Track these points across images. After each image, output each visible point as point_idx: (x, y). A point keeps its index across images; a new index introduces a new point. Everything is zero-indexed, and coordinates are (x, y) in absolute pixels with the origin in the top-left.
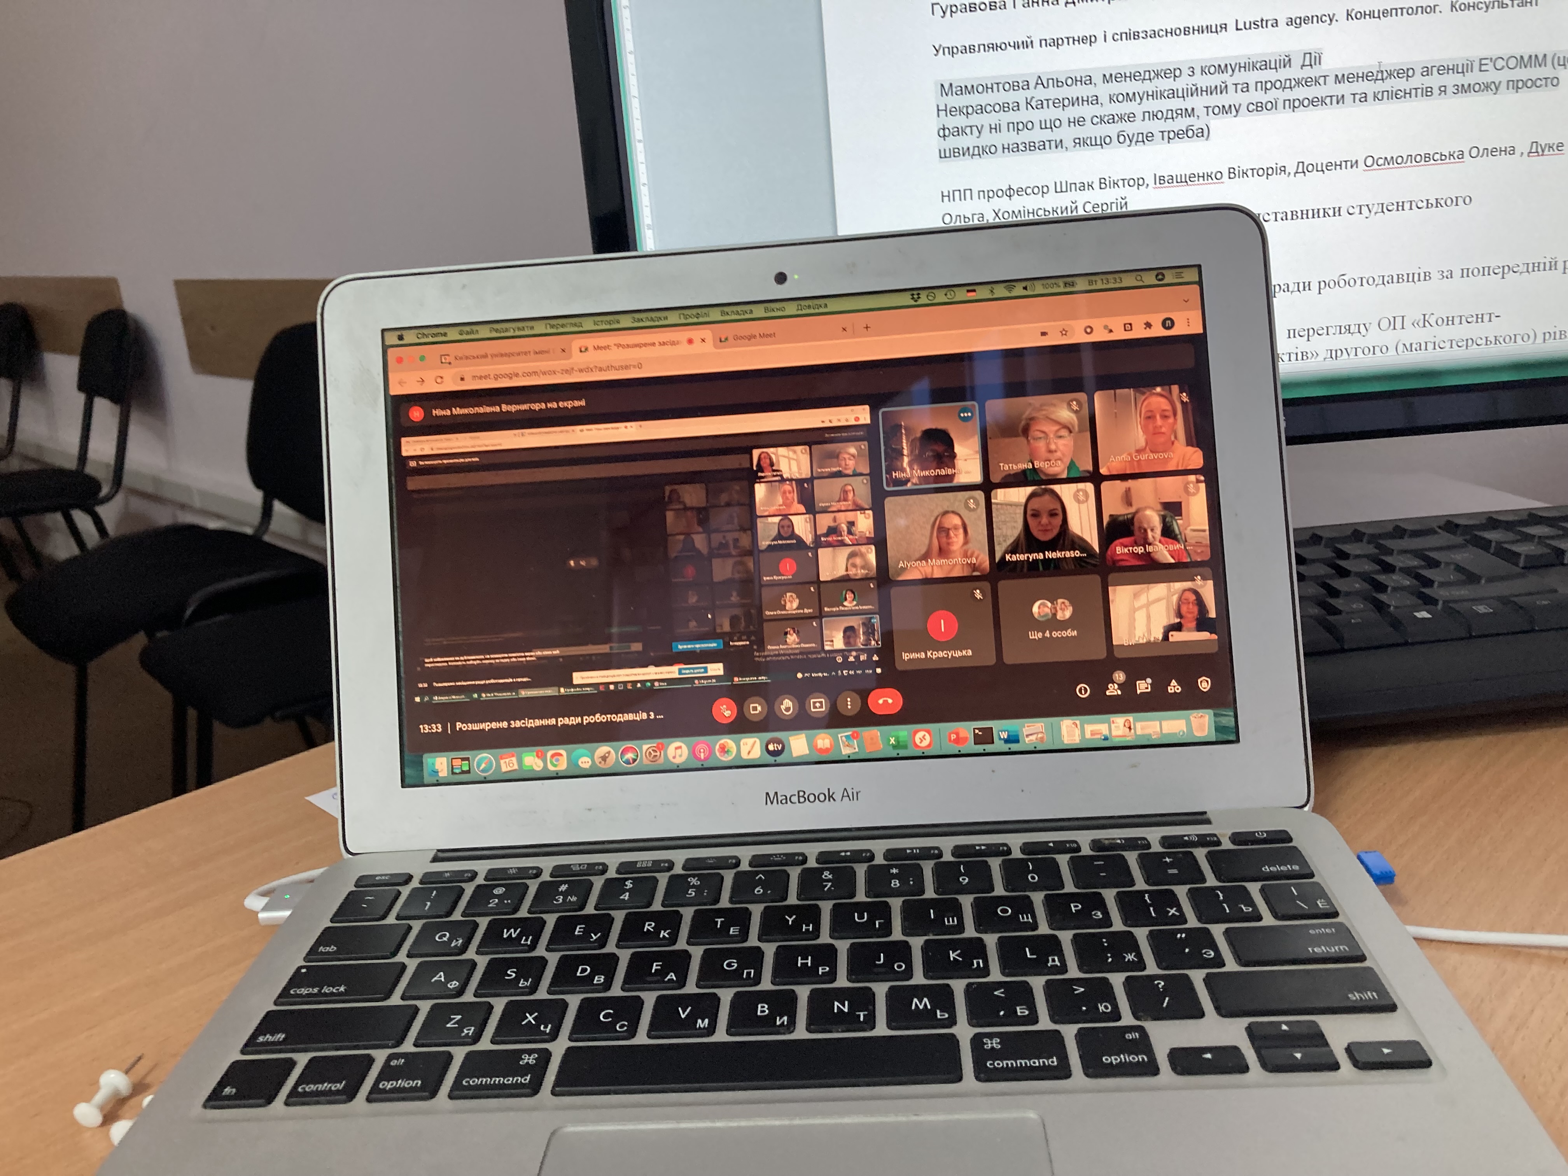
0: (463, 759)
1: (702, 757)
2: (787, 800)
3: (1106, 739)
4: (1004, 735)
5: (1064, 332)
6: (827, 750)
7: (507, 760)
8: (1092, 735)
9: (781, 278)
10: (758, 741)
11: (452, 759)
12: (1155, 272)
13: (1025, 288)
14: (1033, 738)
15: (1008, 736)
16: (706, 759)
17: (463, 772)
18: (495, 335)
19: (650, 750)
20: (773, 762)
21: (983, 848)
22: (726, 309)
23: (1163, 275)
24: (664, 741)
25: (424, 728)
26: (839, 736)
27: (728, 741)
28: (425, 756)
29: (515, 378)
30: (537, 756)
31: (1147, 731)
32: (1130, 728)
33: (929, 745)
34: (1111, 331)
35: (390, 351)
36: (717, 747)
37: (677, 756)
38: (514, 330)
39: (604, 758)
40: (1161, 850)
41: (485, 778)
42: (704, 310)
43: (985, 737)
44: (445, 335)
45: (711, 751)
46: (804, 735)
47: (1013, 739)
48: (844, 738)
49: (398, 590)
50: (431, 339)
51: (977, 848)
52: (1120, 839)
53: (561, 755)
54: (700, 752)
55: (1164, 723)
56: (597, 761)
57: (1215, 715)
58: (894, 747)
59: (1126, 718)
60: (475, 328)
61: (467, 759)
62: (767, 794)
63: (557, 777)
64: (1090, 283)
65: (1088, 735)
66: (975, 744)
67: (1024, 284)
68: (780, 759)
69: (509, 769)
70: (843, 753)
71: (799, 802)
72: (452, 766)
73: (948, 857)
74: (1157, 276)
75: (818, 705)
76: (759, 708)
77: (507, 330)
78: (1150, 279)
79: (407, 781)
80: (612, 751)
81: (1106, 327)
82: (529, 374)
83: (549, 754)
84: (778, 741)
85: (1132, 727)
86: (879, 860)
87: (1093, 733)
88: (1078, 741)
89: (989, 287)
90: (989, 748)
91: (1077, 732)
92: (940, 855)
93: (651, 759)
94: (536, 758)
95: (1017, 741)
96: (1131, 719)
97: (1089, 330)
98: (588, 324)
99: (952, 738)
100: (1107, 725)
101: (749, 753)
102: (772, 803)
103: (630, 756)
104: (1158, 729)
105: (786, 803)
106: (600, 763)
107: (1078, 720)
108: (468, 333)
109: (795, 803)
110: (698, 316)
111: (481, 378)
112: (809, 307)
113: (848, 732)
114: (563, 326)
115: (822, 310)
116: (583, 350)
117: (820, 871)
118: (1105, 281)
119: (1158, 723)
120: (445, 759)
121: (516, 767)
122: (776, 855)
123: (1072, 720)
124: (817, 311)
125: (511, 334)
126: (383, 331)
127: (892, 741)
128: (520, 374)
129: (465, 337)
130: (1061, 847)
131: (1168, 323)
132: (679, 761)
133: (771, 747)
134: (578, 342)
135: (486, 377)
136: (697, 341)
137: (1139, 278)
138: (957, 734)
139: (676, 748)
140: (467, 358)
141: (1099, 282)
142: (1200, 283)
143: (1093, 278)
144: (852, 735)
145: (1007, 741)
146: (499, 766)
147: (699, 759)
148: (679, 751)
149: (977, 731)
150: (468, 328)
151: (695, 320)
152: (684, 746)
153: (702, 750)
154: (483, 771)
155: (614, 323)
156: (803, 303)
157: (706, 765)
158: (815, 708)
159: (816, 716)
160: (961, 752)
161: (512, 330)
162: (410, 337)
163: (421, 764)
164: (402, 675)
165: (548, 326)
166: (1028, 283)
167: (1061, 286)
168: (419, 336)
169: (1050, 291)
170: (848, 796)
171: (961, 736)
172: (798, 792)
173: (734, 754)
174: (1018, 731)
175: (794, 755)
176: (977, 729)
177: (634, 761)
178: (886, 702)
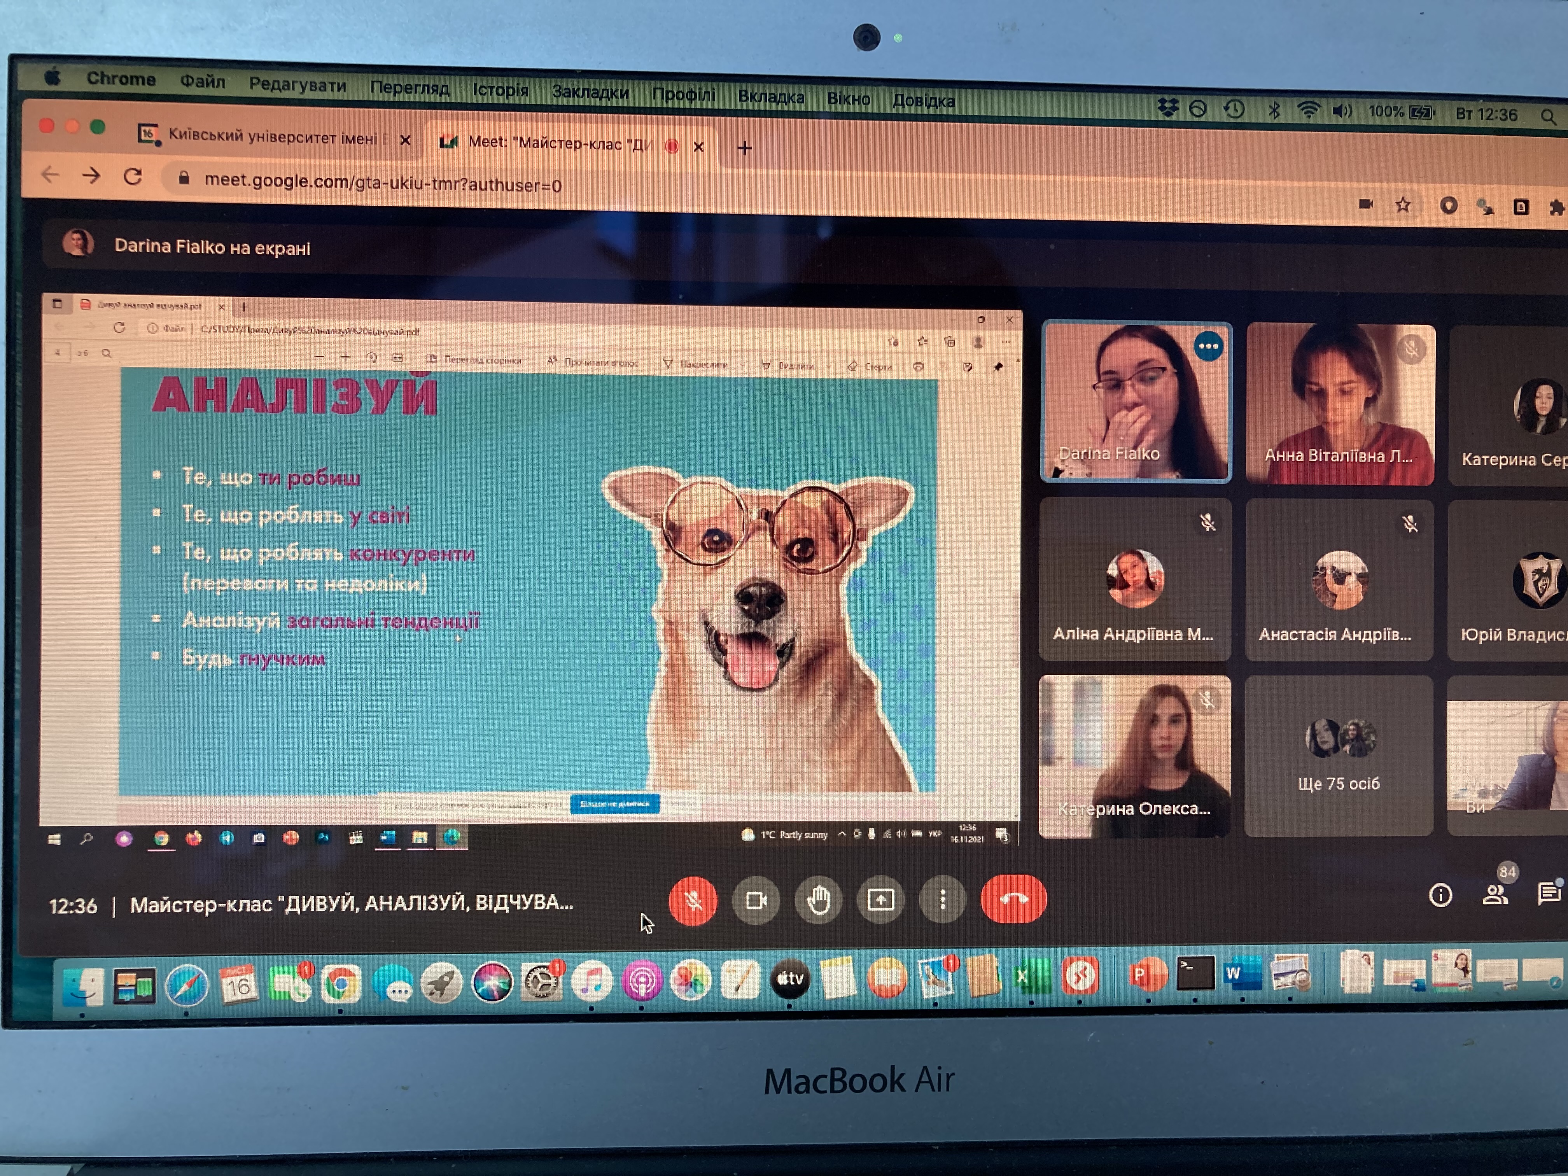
0: (141, 973)
1: (642, 994)
2: (809, 1085)
3: (1419, 989)
4: (1234, 973)
5: (1403, 205)
6: (895, 993)
7: (236, 980)
8: (1396, 979)
9: (867, 37)
10: (756, 965)
11: (117, 972)
13: (1338, 111)
14: (1287, 980)
15: (1242, 975)
16: (649, 997)
17: (140, 1000)
18: (259, 92)
19: (537, 973)
20: (784, 1010)
22: (750, 88)
24: (566, 956)
25: (59, 906)
27: (695, 963)
28: (58, 963)
29: (297, 189)
30: (301, 974)
31: (1496, 977)
33: (1092, 988)
34: (1489, 212)
35: (29, 106)
36: (674, 973)
37: (591, 990)
38: (304, 89)
39: (440, 985)
41: (186, 1014)
42: (705, 86)
43: (1199, 975)
44: (151, 81)
45: (662, 983)
46: (849, 958)
47: (1249, 982)
48: (927, 967)
49: (18, 614)
50: (117, 88)
53: (350, 974)
54: (639, 983)
55: (1527, 963)
56: (425, 988)
58: (1026, 988)
59: (1459, 951)
60: (217, 74)
61: (150, 973)
62: (770, 1072)
63: (342, 1019)
64: (1461, 113)
65: (1388, 981)
66: (1178, 988)
67: (1336, 102)
68: (800, 1003)
69: (239, 997)
71: (833, 1091)
72: (116, 986)
75: (881, 899)
76: (764, 901)
77: (287, 86)
79: (14, 1013)
80: (457, 971)
81: (1481, 202)
82: (329, 183)
83: (327, 970)
84: (798, 968)
85: (1470, 968)
87: (1397, 977)
88: (1370, 991)
89: (1270, 101)
90: (1204, 997)
93: (537, 991)
94: (298, 979)
95: (1258, 986)
97: (1449, 205)
98: (461, 92)
99: (1137, 975)
100: (1423, 962)
101: (737, 990)
102: (778, 1091)
103: (493, 982)
104: (1516, 975)
105: (807, 1091)
106: (432, 993)
108: (201, 83)
109: (825, 1092)
110: (691, 96)
111: (224, 180)
112: (918, 101)
113: (938, 956)
114: (408, 89)
115: (943, 111)
116: (448, 143)
119: (1515, 962)
120: (102, 971)
121: (254, 994)
123: (1362, 950)
124: (933, 111)
125: (295, 94)
126: (13, 59)
127: (1022, 976)
128: (311, 181)
129: (194, 90)
132: (591, 1000)
133: (782, 980)
134: (439, 125)
135: (234, 180)
136: (687, 147)
137: (1547, 115)
138: (1147, 968)
139: (591, 973)
140: (196, 135)
141: (1476, 115)
143: (1467, 105)
144: (946, 962)
145: (1238, 985)
146: (217, 988)
147: (636, 997)
148: (595, 980)
149: (1184, 964)
150: (202, 73)
151: (685, 105)
152: (606, 971)
153: (642, 979)
154: (181, 999)
155: (516, 92)
156: (907, 92)
157: (651, 1007)
158: (875, 904)
159: (875, 921)
160: (1152, 1004)
161: (298, 87)
162: (72, 80)
163: (49, 978)
164: (17, 791)
165: (377, 86)
166: (1344, 102)
167: (1407, 115)
168: (94, 78)
169: (1383, 121)
170: (930, 1082)
171: (1154, 971)
172: (833, 1070)
173: (708, 988)
174: (1259, 966)
175: (828, 997)
176: (1185, 959)
177: (503, 993)
178: (1014, 900)
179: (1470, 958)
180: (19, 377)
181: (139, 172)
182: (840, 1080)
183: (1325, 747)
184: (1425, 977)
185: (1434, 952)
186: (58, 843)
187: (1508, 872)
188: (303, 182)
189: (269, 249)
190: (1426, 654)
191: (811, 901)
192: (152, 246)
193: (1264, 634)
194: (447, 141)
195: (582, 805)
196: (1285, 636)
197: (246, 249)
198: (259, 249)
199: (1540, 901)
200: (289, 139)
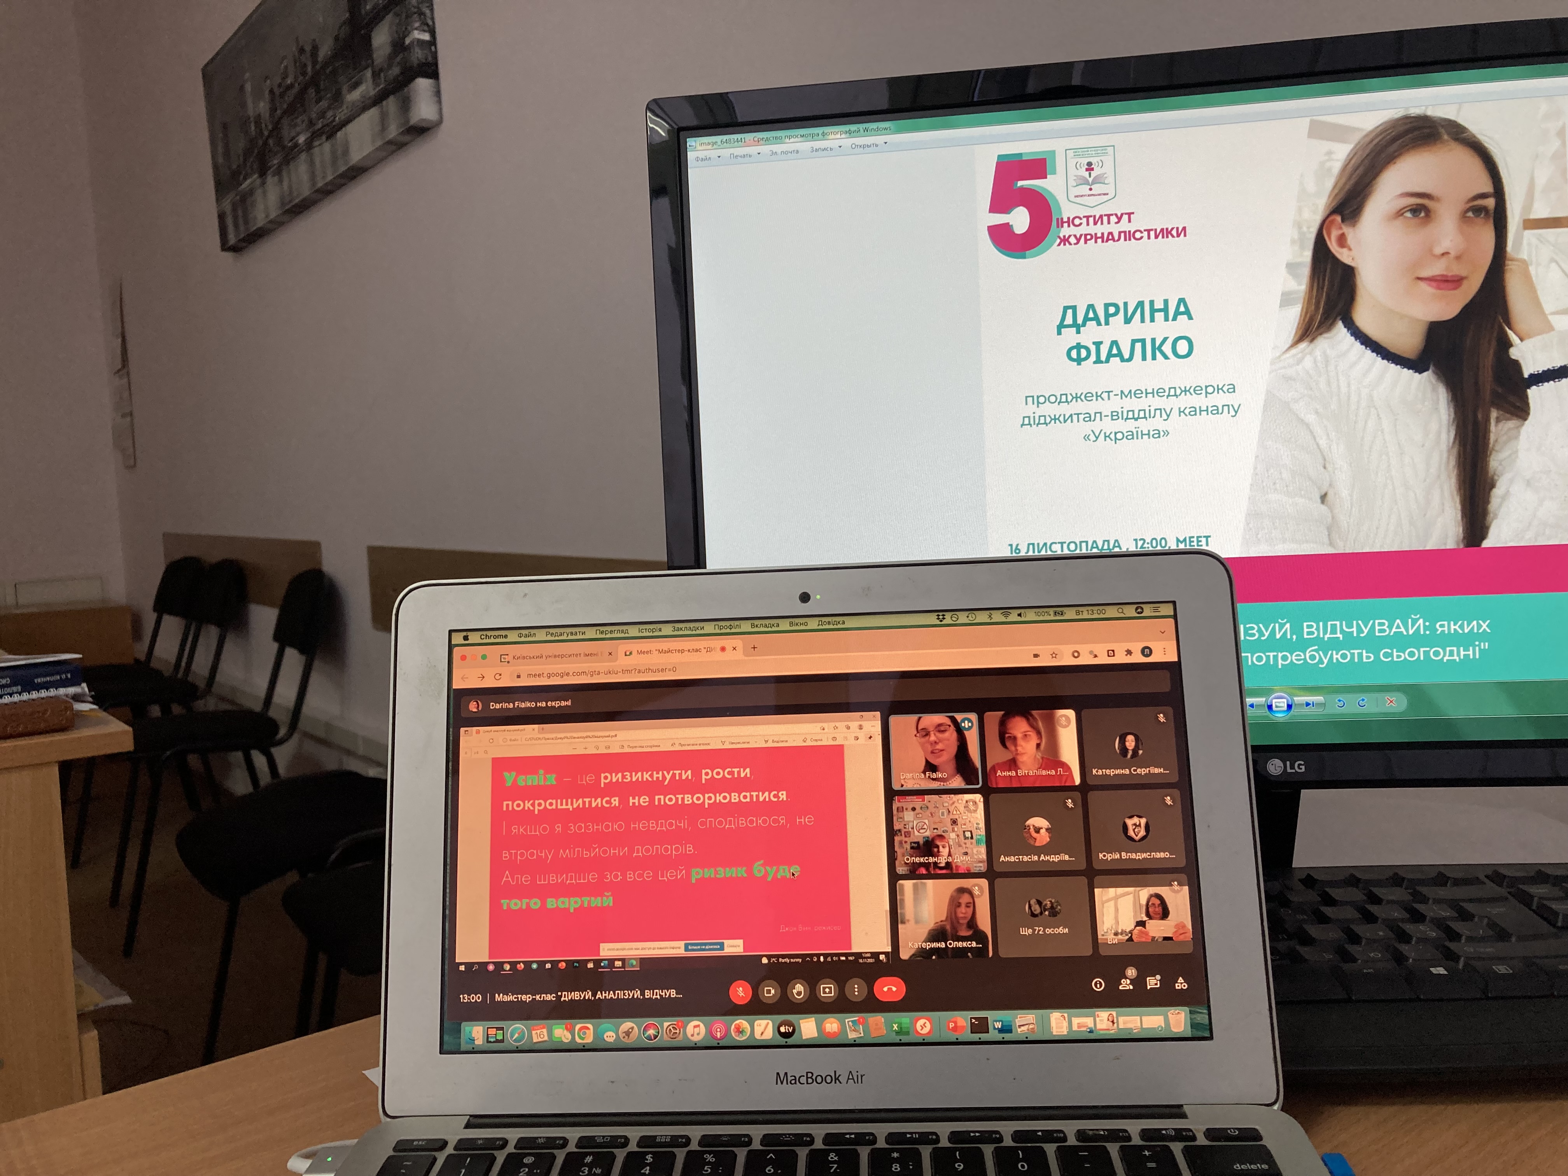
0: (498, 1029)
1: (719, 1037)
3: (1091, 1032)
4: (998, 1025)
5: (1054, 655)
6: (835, 1034)
7: (538, 1032)
8: (1079, 1027)
9: (805, 598)
10: (770, 1023)
11: (488, 1028)
12: (1135, 606)
13: (1020, 615)
14: (1025, 1028)
15: (1002, 1025)
16: (722, 1038)
17: (497, 1041)
18: (549, 638)
19: (671, 1027)
20: (784, 1044)
21: (977, 1134)
22: (756, 622)
23: (1142, 609)
24: (684, 1019)
25: (464, 998)
26: (847, 1021)
27: (742, 1022)
28: (464, 1024)
29: (565, 678)
30: (567, 1028)
31: (1129, 1026)
32: (1113, 1022)
33: (929, 1033)
34: (1096, 656)
35: (456, 650)
36: (733, 1027)
37: (695, 1034)
38: (568, 635)
39: (628, 1033)
40: (1141, 1143)
41: (517, 1047)
42: (737, 622)
43: (981, 1026)
44: (506, 636)
45: (728, 1030)
46: (813, 1019)
47: (1006, 1029)
48: (850, 1023)
49: (448, 867)
50: (492, 640)
51: (972, 1134)
52: (1103, 1130)
53: (588, 1028)
54: (717, 1031)
55: (1144, 1018)
56: (621, 1035)
57: (1191, 1012)
58: (897, 1033)
59: (1109, 1013)
60: (533, 631)
61: (502, 1029)
62: (778, 1074)
63: (584, 1049)
64: (1078, 613)
65: (1075, 1028)
66: (971, 1032)
67: (1019, 611)
68: (790, 1041)
69: (540, 1040)
70: (850, 1037)
72: (487, 1034)
73: (944, 1143)
74: (1137, 609)
75: (827, 990)
76: (773, 992)
77: (561, 635)
78: (1130, 611)
79: (445, 1047)
80: (635, 1027)
81: (1091, 652)
82: (578, 674)
83: (578, 1027)
84: (790, 1024)
85: (1115, 1021)
86: (881, 1144)
87: (1079, 1026)
88: (1065, 1033)
89: (988, 612)
90: (984, 1037)
91: (1065, 1024)
92: (937, 1141)
93: (671, 1035)
94: (565, 1031)
95: (1010, 1031)
96: (1114, 1014)
97: (1076, 654)
98: (633, 631)
99: (951, 1026)
100: (1092, 1018)
101: (762, 1033)
102: (782, 1083)
103: (651, 1032)
104: (1139, 1025)
106: (624, 1037)
107: (1066, 1013)
108: (526, 636)
110: (731, 627)
111: (535, 676)
112: (829, 623)
113: (855, 1017)
114: (611, 632)
115: (839, 626)
117: (826, 1152)
118: (1090, 612)
119: (1139, 1018)
120: (481, 1028)
121: (546, 1038)
122: (785, 1134)
123: (1061, 1013)
124: (835, 627)
125: (564, 637)
126: (451, 632)
127: (895, 1027)
128: (571, 674)
129: (523, 639)
130: (1050, 1136)
131: (1147, 651)
132: (696, 1039)
133: (782, 1029)
134: (624, 646)
135: (539, 675)
136: (729, 649)
137: (1120, 610)
138: (955, 1023)
139: (695, 1027)
140: (524, 658)
141: (1085, 613)
142: (1175, 617)
143: (1080, 609)
144: (858, 1021)
145: (1001, 1031)
146: (530, 1036)
147: (715, 1038)
148: (697, 1030)
149: (973, 1021)
150: (524, 632)
151: (728, 631)
152: (702, 1025)
153: (718, 1030)
154: (515, 1041)
155: (656, 631)
156: (824, 619)
157: (722, 1043)
158: (825, 992)
159: (825, 1001)
160: (959, 1041)
161: (565, 634)
162: (474, 638)
163: (459, 1031)
164: (447, 946)
165: (598, 632)
166: (1022, 611)
167: (1052, 615)
168: (482, 637)
169: (1041, 618)
170: (853, 1079)
171: (959, 1024)
172: (807, 1073)
173: (748, 1035)
174: (1011, 1021)
175: (804, 1038)
176: (974, 1018)
177: (656, 1037)
178: (890, 989)
179: (1115, 1015)
180: (450, 764)
181: (500, 675)
182: (811, 1078)
183: (1036, 913)
184: (1093, 1026)
185: (1097, 1013)
186: (463, 969)
187: (1131, 972)
188: (568, 674)
189: (553, 703)
190: (1083, 866)
191: (795, 991)
192: (505, 705)
193: (1002, 858)
194: (628, 653)
195: (690, 948)
196: (1012, 859)
197: (544, 704)
198: (549, 704)
199: (1149, 987)
200: (562, 656)
